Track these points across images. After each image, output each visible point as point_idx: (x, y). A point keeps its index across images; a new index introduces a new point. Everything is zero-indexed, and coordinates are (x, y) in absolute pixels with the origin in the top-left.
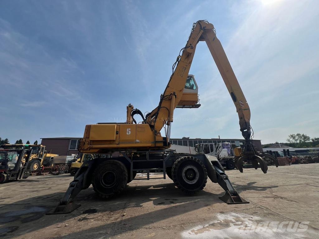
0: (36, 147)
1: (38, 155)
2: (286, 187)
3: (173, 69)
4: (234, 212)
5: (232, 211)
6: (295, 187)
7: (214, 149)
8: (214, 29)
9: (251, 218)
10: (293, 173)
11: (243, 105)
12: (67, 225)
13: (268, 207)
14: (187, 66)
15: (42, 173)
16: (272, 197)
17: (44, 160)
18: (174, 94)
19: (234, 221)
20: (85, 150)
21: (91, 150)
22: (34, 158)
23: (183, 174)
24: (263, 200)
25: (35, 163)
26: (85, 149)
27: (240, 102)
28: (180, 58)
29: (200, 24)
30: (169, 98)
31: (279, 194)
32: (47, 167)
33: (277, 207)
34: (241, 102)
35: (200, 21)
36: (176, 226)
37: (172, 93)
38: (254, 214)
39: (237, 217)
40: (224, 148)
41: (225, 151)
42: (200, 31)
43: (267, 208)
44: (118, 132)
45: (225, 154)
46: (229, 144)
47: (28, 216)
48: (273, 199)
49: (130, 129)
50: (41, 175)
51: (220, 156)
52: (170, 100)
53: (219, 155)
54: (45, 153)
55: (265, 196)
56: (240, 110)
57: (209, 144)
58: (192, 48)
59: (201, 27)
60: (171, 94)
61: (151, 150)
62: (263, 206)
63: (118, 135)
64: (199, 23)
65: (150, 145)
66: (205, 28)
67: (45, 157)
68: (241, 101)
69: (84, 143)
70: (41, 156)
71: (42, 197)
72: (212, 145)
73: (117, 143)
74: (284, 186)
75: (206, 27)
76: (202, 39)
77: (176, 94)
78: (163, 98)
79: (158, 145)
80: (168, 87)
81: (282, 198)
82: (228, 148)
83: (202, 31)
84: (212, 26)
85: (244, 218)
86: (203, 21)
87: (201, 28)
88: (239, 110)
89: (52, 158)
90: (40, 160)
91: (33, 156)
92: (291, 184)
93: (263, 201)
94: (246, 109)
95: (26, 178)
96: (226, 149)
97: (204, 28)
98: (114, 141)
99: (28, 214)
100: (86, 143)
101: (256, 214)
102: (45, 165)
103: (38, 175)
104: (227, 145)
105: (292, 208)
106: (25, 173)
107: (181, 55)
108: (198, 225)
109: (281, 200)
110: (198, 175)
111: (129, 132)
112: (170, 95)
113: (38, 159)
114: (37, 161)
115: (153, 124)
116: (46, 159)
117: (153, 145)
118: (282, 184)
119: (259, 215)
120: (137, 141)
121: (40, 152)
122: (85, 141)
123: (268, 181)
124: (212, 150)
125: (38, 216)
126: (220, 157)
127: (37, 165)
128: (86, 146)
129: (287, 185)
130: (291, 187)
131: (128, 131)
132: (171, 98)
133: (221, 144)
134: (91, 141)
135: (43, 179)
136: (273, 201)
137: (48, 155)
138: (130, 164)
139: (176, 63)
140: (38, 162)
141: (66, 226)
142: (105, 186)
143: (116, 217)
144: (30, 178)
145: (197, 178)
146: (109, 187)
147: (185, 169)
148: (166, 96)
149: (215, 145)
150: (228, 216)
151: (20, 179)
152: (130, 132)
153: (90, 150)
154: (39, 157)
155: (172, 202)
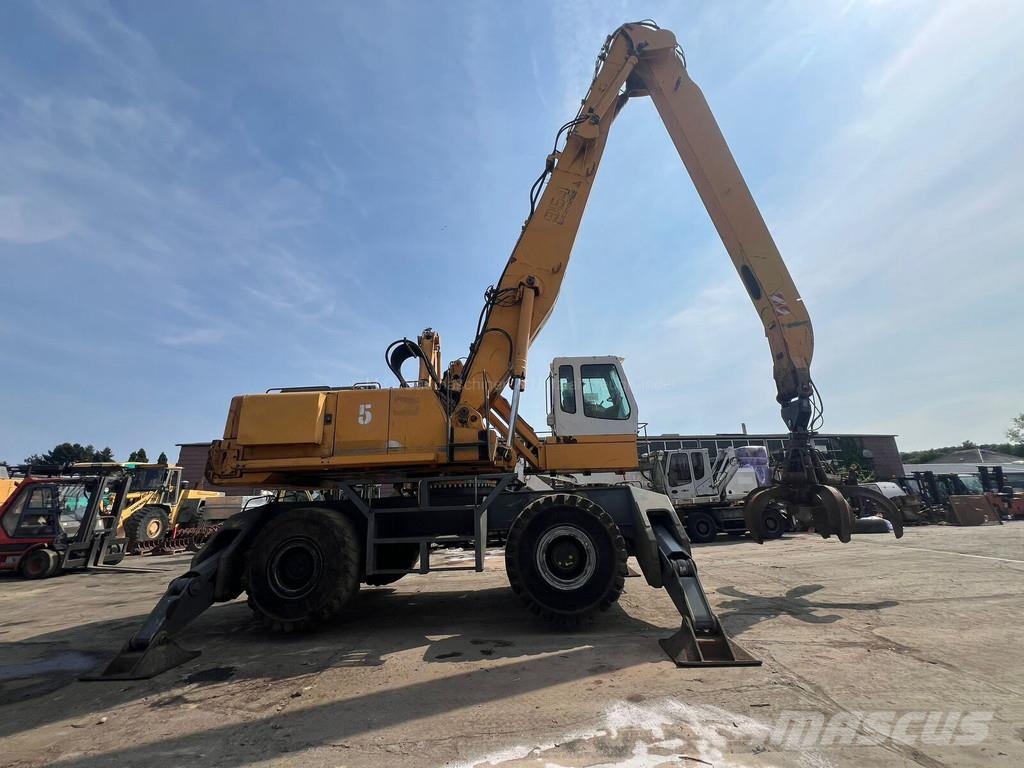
0: (146, 475)
1: (160, 493)
2: (942, 606)
3: (533, 204)
4: (682, 700)
5: (674, 695)
6: (980, 605)
7: (708, 471)
8: (678, 48)
9: (730, 728)
10: (995, 554)
11: (786, 308)
12: (104, 719)
13: (823, 683)
14: (578, 184)
15: (168, 549)
16: (862, 645)
17: (182, 510)
18: (531, 282)
19: (659, 733)
20: (226, 477)
21: (244, 475)
22: (149, 503)
23: (540, 557)
24: (824, 654)
25: (152, 518)
26: (227, 473)
27: (775, 298)
28: (556, 160)
29: (627, 37)
30: (514, 297)
31: (895, 633)
32: (184, 532)
33: (861, 686)
34: (779, 300)
35: (627, 26)
36: (435, 745)
37: (524, 280)
38: (752, 710)
39: (681, 721)
40: (742, 464)
41: (746, 474)
42: (627, 59)
43: (818, 689)
44: (330, 415)
45: (745, 485)
46: (761, 450)
47: (28, 682)
48: (863, 650)
49: (369, 406)
50: (164, 553)
51: (730, 492)
52: (518, 303)
53: (724, 491)
54: (183, 487)
55: (838, 638)
56: (773, 326)
57: (689, 452)
58: (597, 122)
59: (632, 46)
60: (521, 284)
61: (446, 474)
62: (808, 678)
63: (332, 426)
64: (624, 33)
65: (430, 457)
66: (646, 49)
67: (184, 499)
68: (780, 296)
69: (225, 454)
70: (171, 497)
71: (116, 624)
72: (698, 456)
73: (326, 452)
74: (933, 600)
75: (647, 44)
76: (636, 87)
77: (537, 284)
78: (493, 297)
79: (459, 456)
80: (512, 260)
81: (899, 649)
82: (758, 465)
83: (634, 60)
84: (668, 37)
85: (706, 723)
86: (640, 23)
87: (631, 52)
88: (773, 328)
89: (203, 503)
90: (167, 509)
91: (147, 498)
92: (967, 594)
93: (818, 660)
94: (797, 324)
95: (115, 562)
96: (751, 470)
97: (640, 46)
99: (32, 676)
100: (231, 454)
101: (762, 712)
102: (183, 526)
103: (156, 553)
104: (755, 453)
105: (921, 690)
106: (109, 547)
107: (561, 148)
108: (514, 744)
109: (893, 656)
110: (592, 557)
111: (366, 416)
112: (517, 286)
113: (161, 506)
114: (155, 512)
115: (456, 386)
116: (188, 507)
117: (444, 459)
118: (928, 595)
119: (770, 716)
120: (393, 444)
121: (168, 487)
122: (229, 447)
123: (884, 582)
124: (700, 474)
125: (58, 680)
126: (729, 496)
127: (158, 523)
128: (231, 464)
129: (945, 600)
130: (963, 605)
131: (362, 413)
132: (521, 300)
133: (731, 452)
134: (245, 446)
136: (860, 659)
137: (193, 494)
138: (366, 521)
139: (544, 176)
140: (161, 513)
141: (101, 723)
142: (282, 592)
143: (270, 700)
144: (127, 562)
145: (590, 569)
146: (295, 595)
147: (547, 538)
148: (507, 290)
149: (713, 454)
150: (650, 714)
151: (95, 564)
152: (368, 414)
153: (241, 476)
154: (164, 501)
155: (488, 654)
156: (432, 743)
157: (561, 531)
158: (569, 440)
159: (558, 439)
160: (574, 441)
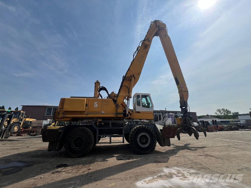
0: (17, 113)
1: (18, 119)
2: (214, 148)
3: (134, 56)
4: (176, 167)
5: (174, 166)
6: (221, 148)
7: (162, 118)
8: (166, 28)
9: (189, 171)
10: (219, 138)
11: (183, 88)
13: (201, 162)
14: (144, 54)
15: (21, 134)
16: (204, 155)
17: (24, 124)
19: (176, 173)
22: (15, 121)
23: (138, 140)
24: (198, 157)
25: (16, 126)
26: (60, 118)
28: (139, 48)
31: (208, 153)
32: (26, 130)
33: (208, 163)
35: (156, 20)
36: (132, 178)
38: (191, 168)
39: (179, 171)
40: (169, 117)
42: (156, 28)
43: (200, 164)
44: (87, 104)
45: (169, 122)
46: (173, 114)
47: (8, 169)
48: (205, 156)
49: (97, 103)
50: (20, 135)
52: (130, 80)
53: (165, 123)
54: (24, 117)
55: (199, 154)
56: (181, 91)
57: (158, 114)
58: (149, 41)
59: (157, 26)
60: (131, 76)
61: (113, 120)
62: (197, 162)
63: (87, 107)
64: (156, 22)
65: (113, 116)
66: (160, 27)
67: (25, 121)
68: (182, 85)
69: (59, 113)
70: (21, 120)
71: (21, 154)
72: (160, 115)
73: (86, 114)
74: (212, 147)
75: (160, 26)
76: (156, 34)
77: (135, 76)
78: (124, 78)
79: (119, 116)
80: (129, 70)
81: (211, 156)
82: (172, 118)
83: (157, 28)
84: (164, 25)
85: (184, 171)
86: (159, 21)
87: (157, 27)
89: (31, 122)
90: (20, 123)
91: (14, 120)
92: (217, 146)
93: (198, 159)
94: (185, 91)
95: (7, 138)
96: (171, 119)
97: (159, 26)
98: (84, 112)
99: (8, 168)
101: (193, 168)
102: (24, 128)
103: (17, 135)
104: (172, 115)
105: (218, 163)
106: (6, 133)
107: (140, 46)
108: (148, 177)
109: (210, 157)
110: (149, 140)
111: (96, 105)
112: (130, 76)
113: (19, 122)
114: (17, 124)
115: (115, 99)
116: (26, 123)
117: (115, 116)
118: (211, 146)
119: (195, 169)
120: (103, 112)
121: (21, 117)
123: (201, 143)
124: (160, 119)
125: (17, 169)
126: (166, 124)
127: (17, 127)
129: (215, 147)
130: (217, 148)
132: (131, 79)
133: (167, 115)
134: (64, 111)
135: (22, 139)
136: (205, 158)
137: (27, 119)
139: (136, 51)
140: (18, 124)
141: (41, 178)
142: (75, 148)
143: (83, 170)
144: (10, 138)
145: (149, 142)
146: (78, 149)
147: (140, 135)
148: (127, 77)
149: (163, 115)
150: (172, 170)
151: (2, 138)
152: (97, 105)
153: (63, 119)
154: (19, 121)
155: (129, 159)
156: (131, 177)
157: (143, 134)
158: (138, 112)
159: (136, 112)
160: (140, 113)
